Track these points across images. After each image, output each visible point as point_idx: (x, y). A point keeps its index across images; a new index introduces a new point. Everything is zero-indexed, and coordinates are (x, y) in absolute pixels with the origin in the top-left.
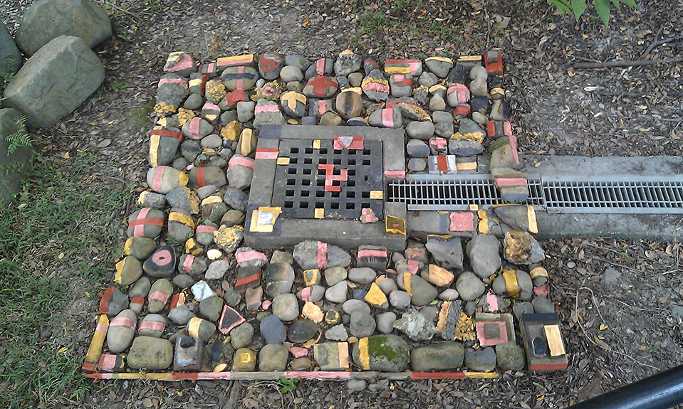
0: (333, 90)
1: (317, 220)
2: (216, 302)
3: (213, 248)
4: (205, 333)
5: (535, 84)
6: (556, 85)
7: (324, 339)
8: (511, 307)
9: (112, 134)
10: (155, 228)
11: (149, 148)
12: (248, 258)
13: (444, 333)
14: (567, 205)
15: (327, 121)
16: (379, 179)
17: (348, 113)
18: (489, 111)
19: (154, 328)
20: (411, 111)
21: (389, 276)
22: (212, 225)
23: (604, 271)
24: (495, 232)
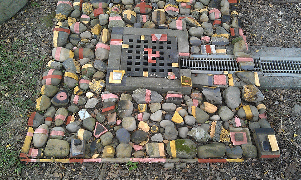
0: (150, 10)
1: (145, 78)
2: (92, 120)
3: (89, 92)
4: (86, 138)
5: (253, 10)
6: (264, 11)
7: (150, 141)
8: (247, 125)
9: (32, 30)
10: (57, 80)
11: (53, 37)
12: (108, 97)
13: (214, 138)
14: (273, 72)
15: (148, 26)
16: (176, 57)
17: (158, 22)
18: (231, 23)
19: (59, 134)
20: (191, 22)
21: (183, 107)
22: (88, 80)
23: (293, 106)
24: (237, 85)
